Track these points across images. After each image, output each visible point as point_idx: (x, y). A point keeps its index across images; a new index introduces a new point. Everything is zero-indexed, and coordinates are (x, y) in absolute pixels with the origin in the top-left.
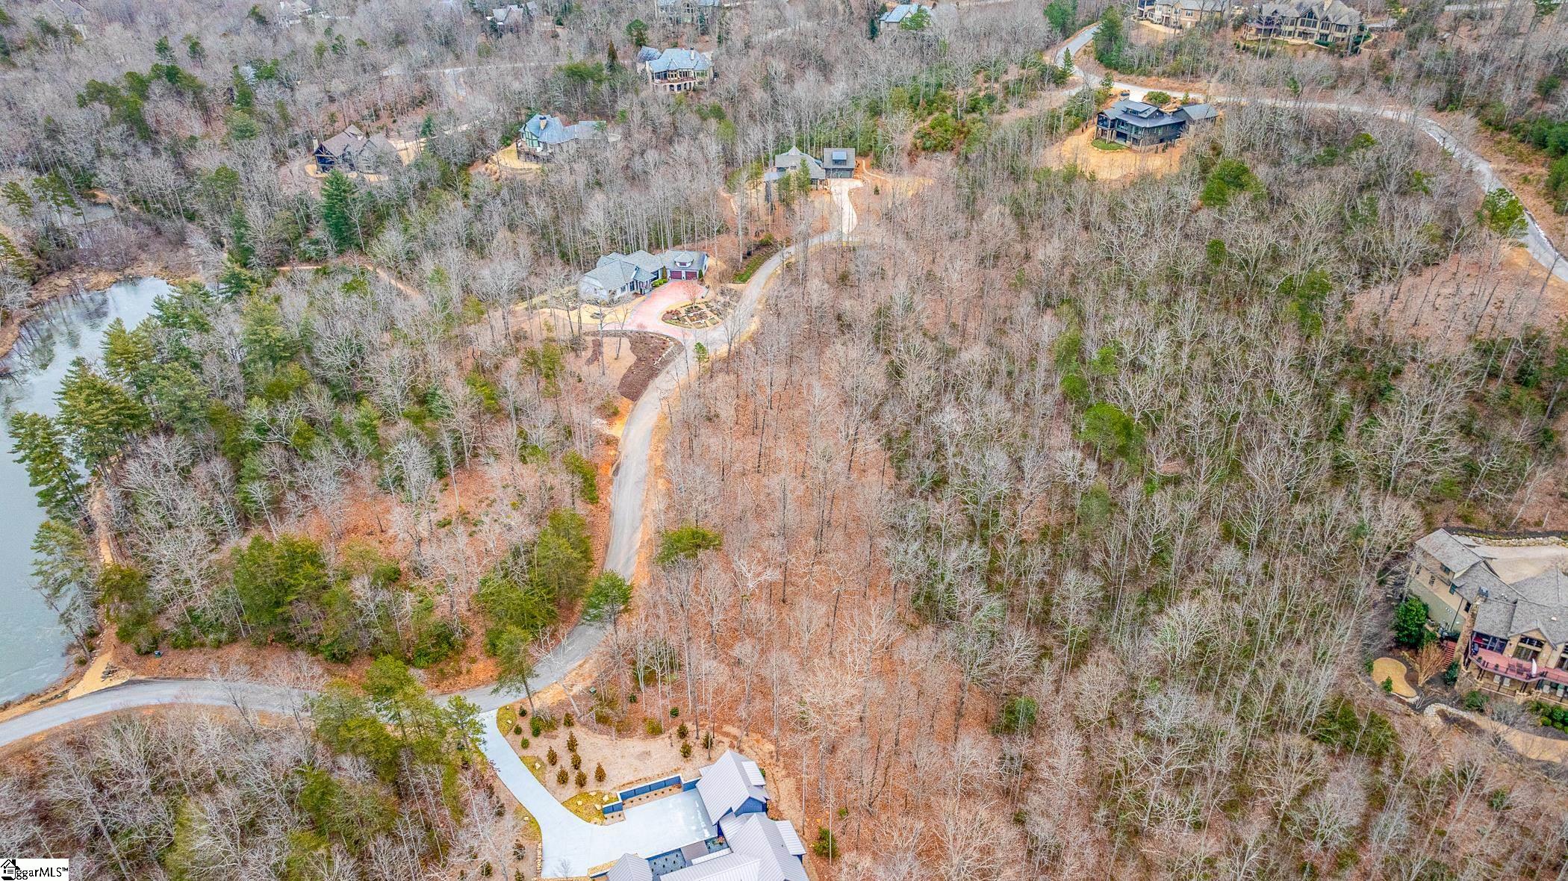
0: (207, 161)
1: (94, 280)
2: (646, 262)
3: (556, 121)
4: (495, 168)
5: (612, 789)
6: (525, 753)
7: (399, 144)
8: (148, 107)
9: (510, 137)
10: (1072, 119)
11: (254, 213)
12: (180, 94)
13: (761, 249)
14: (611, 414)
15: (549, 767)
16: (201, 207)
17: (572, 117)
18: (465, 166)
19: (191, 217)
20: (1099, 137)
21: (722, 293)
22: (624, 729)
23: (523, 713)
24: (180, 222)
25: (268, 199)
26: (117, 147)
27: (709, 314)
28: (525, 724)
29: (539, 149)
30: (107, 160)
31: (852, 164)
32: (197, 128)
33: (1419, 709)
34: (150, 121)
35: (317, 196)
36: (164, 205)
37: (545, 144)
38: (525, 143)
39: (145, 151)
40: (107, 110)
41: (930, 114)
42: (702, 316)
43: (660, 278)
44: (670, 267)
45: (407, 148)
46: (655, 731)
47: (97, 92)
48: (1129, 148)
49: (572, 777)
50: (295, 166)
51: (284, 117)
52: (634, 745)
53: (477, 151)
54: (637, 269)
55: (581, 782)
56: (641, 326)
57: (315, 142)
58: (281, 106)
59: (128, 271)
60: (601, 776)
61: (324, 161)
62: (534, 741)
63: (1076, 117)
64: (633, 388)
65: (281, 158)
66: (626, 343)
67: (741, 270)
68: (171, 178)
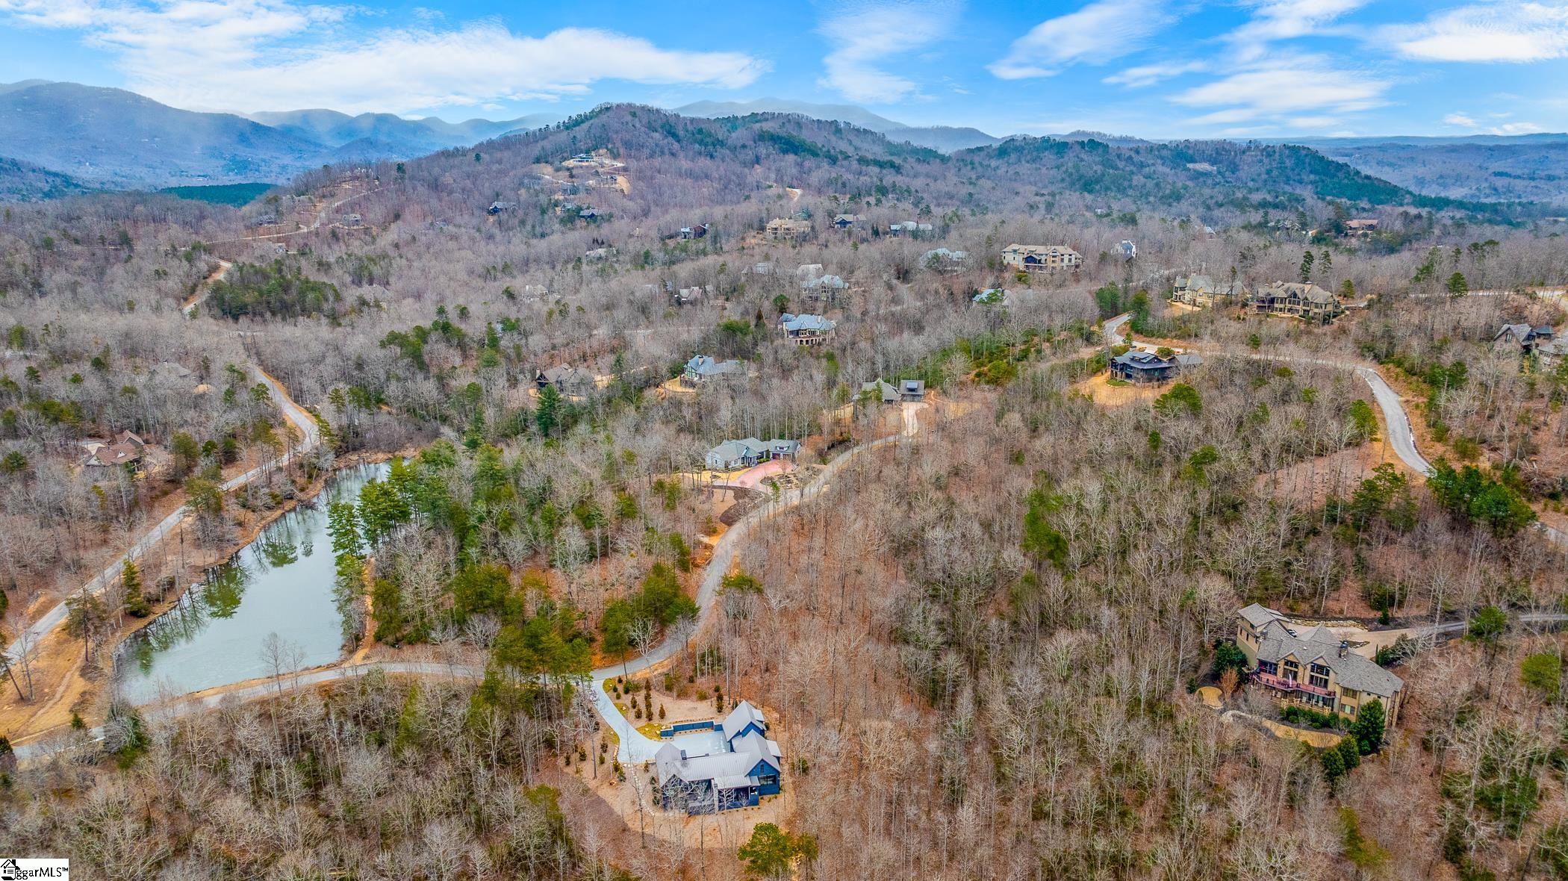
0: (462, 381)
1: (374, 457)
2: (756, 446)
3: (710, 360)
4: (663, 391)
5: (668, 724)
6: (617, 701)
7: (598, 378)
8: (427, 348)
9: (676, 371)
10: (1094, 365)
11: (490, 414)
12: (448, 341)
13: (841, 443)
14: (711, 532)
15: (631, 710)
16: (453, 412)
17: (721, 357)
18: (641, 390)
19: (444, 419)
20: (1113, 376)
21: (808, 469)
22: (682, 695)
23: (620, 681)
24: (435, 424)
25: (500, 406)
26: (400, 373)
27: (795, 481)
28: (620, 688)
29: (696, 379)
30: (394, 382)
31: (921, 392)
32: (457, 361)
33: (1222, 712)
34: (426, 358)
35: (534, 407)
36: (427, 412)
37: (700, 375)
38: (686, 376)
39: (420, 377)
40: (398, 350)
41: (990, 362)
42: (789, 482)
43: (764, 458)
44: (772, 450)
45: (602, 380)
46: (703, 697)
47: (394, 339)
48: (1134, 385)
49: (644, 715)
50: (521, 388)
51: (519, 355)
52: (686, 704)
53: (652, 381)
54: (747, 448)
55: (650, 717)
56: (742, 482)
57: (538, 372)
58: (517, 348)
59: (397, 453)
60: (662, 714)
61: (541, 383)
62: (623, 696)
63: (1098, 366)
64: (729, 519)
65: (513, 382)
66: (730, 494)
67: (823, 457)
68: (435, 393)
